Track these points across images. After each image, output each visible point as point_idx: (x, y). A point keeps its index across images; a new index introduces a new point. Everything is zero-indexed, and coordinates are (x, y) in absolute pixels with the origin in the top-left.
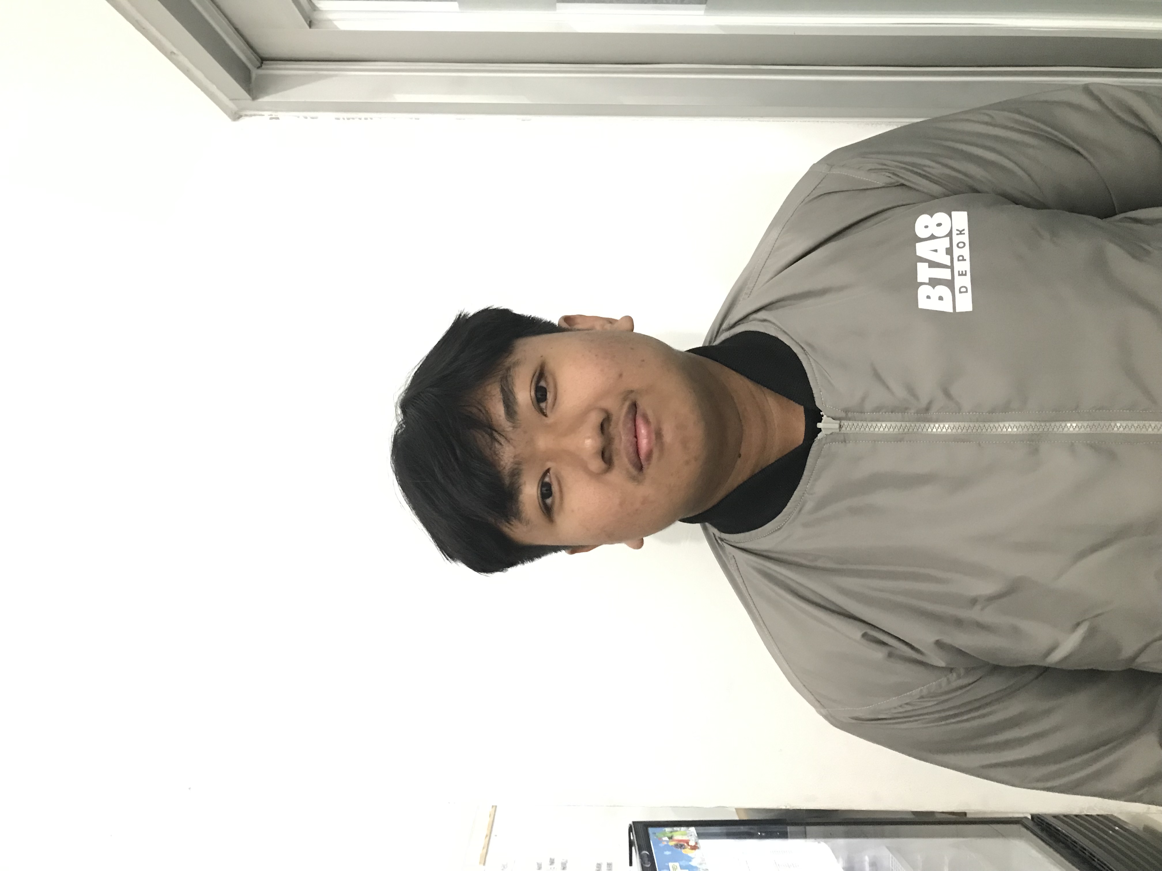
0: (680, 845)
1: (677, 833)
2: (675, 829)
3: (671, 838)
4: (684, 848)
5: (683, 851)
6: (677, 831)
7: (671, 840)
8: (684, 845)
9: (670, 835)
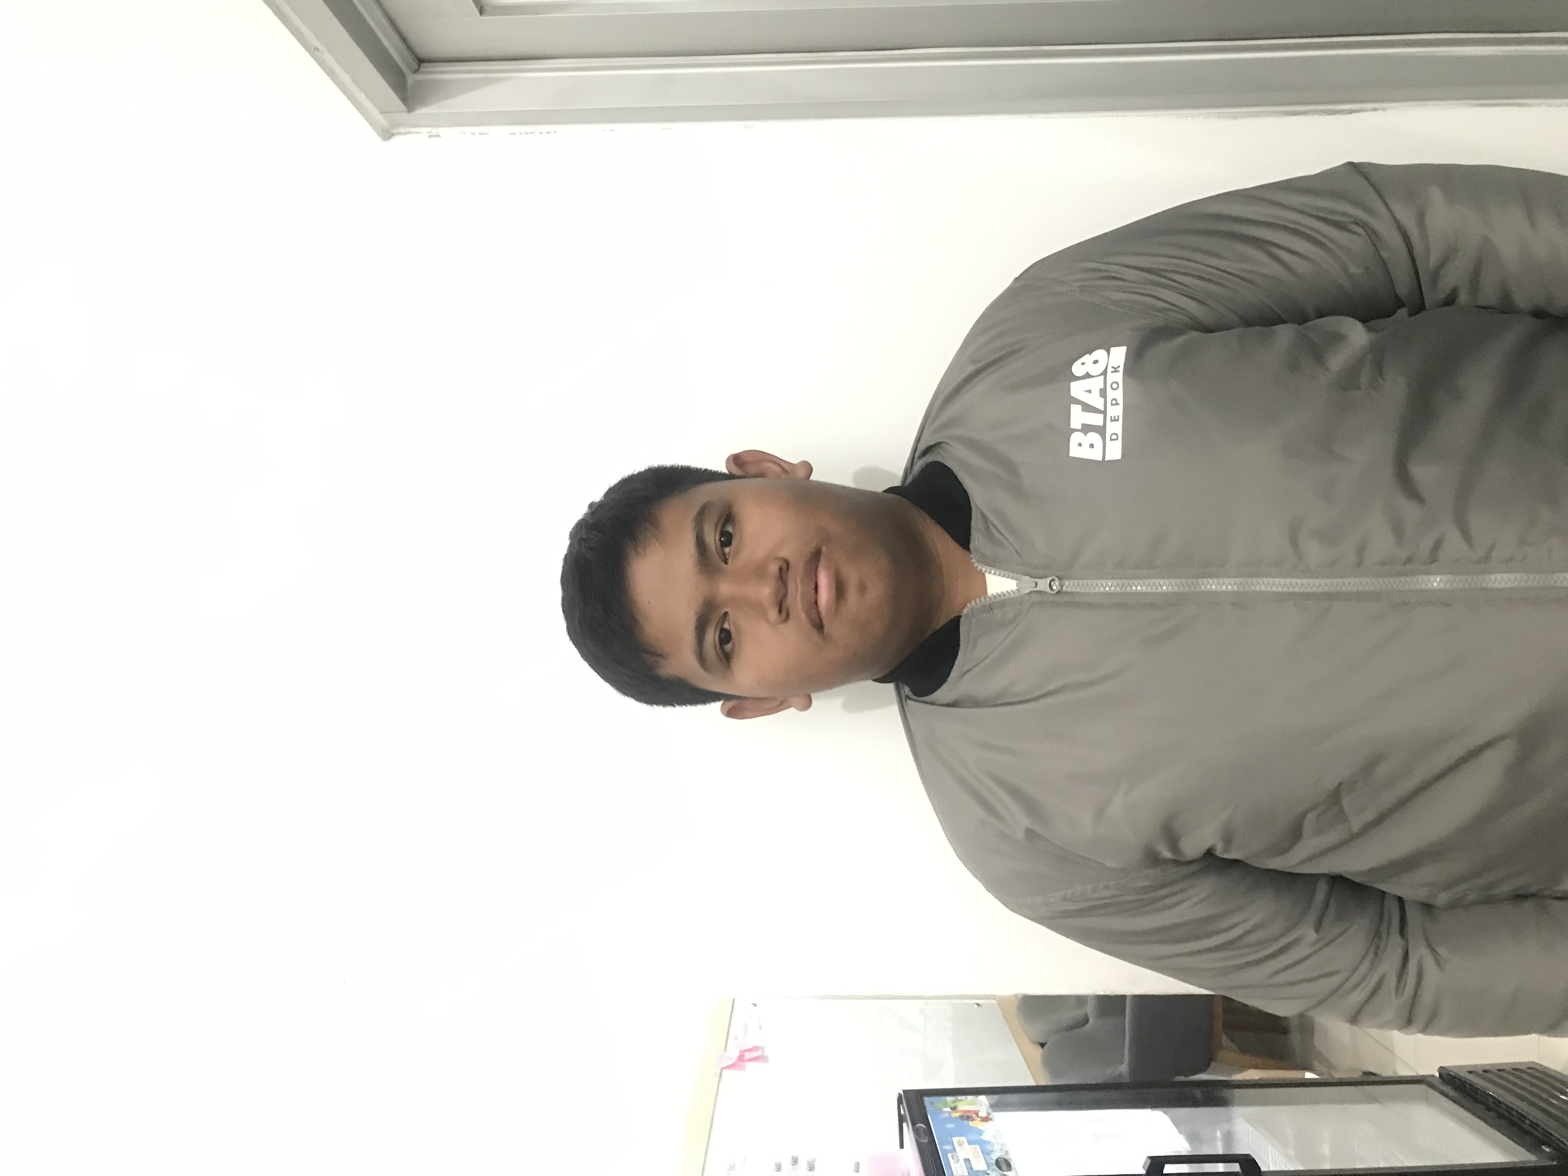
0: (967, 1117)
1: (961, 1102)
2: (959, 1098)
3: (954, 1109)
4: (972, 1120)
5: (971, 1123)
6: (962, 1100)
7: (954, 1111)
8: (972, 1116)
9: (953, 1105)
